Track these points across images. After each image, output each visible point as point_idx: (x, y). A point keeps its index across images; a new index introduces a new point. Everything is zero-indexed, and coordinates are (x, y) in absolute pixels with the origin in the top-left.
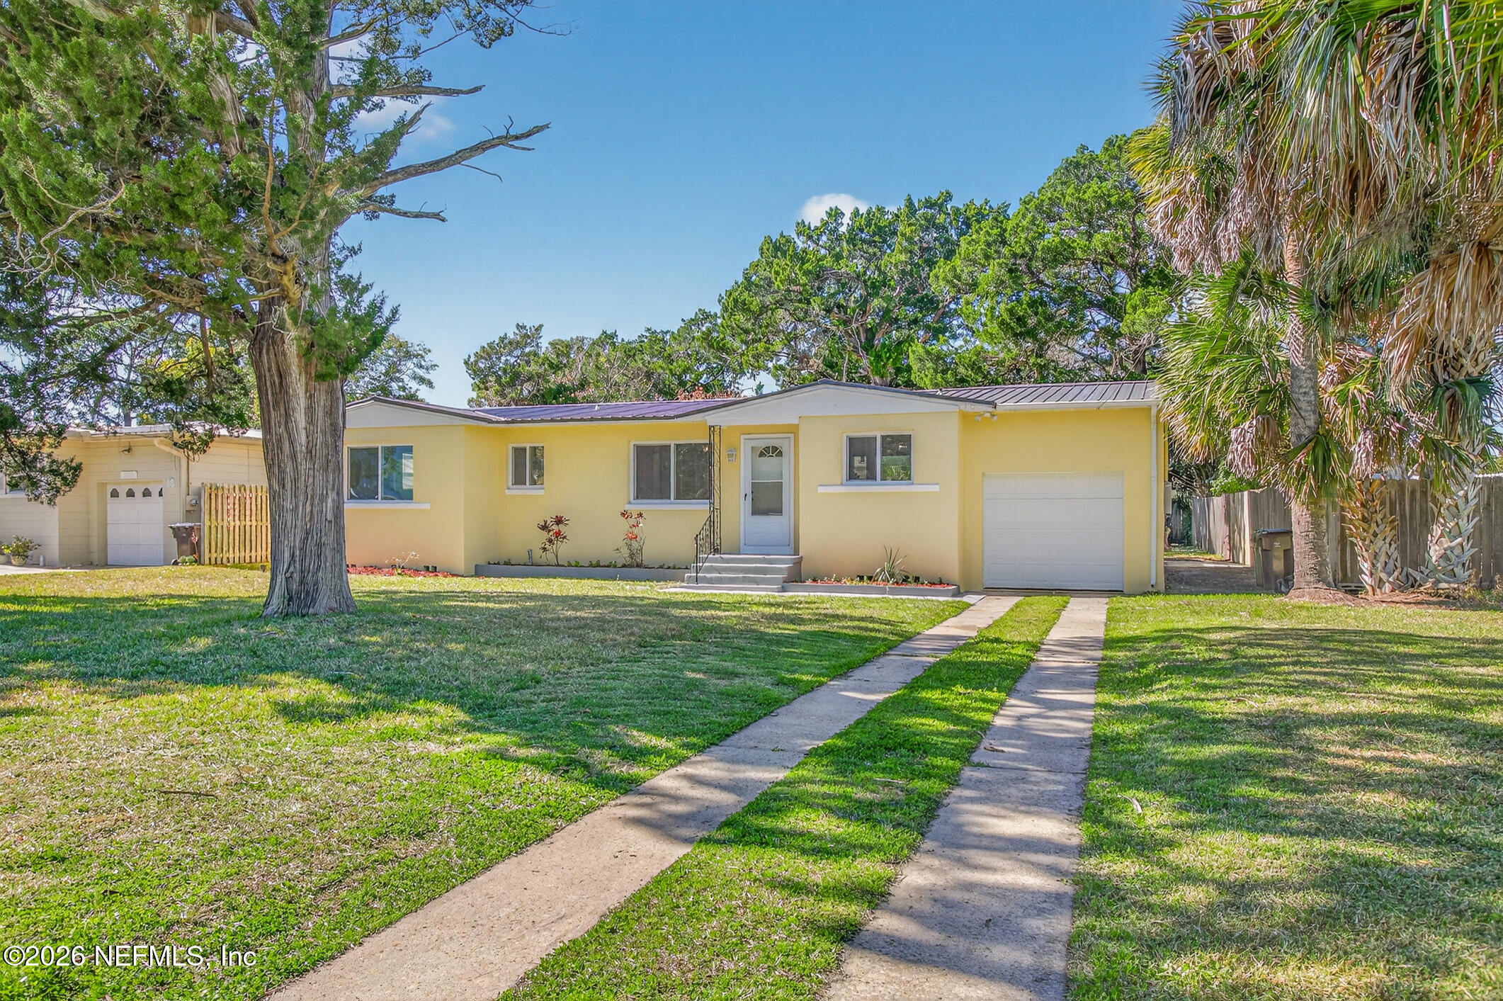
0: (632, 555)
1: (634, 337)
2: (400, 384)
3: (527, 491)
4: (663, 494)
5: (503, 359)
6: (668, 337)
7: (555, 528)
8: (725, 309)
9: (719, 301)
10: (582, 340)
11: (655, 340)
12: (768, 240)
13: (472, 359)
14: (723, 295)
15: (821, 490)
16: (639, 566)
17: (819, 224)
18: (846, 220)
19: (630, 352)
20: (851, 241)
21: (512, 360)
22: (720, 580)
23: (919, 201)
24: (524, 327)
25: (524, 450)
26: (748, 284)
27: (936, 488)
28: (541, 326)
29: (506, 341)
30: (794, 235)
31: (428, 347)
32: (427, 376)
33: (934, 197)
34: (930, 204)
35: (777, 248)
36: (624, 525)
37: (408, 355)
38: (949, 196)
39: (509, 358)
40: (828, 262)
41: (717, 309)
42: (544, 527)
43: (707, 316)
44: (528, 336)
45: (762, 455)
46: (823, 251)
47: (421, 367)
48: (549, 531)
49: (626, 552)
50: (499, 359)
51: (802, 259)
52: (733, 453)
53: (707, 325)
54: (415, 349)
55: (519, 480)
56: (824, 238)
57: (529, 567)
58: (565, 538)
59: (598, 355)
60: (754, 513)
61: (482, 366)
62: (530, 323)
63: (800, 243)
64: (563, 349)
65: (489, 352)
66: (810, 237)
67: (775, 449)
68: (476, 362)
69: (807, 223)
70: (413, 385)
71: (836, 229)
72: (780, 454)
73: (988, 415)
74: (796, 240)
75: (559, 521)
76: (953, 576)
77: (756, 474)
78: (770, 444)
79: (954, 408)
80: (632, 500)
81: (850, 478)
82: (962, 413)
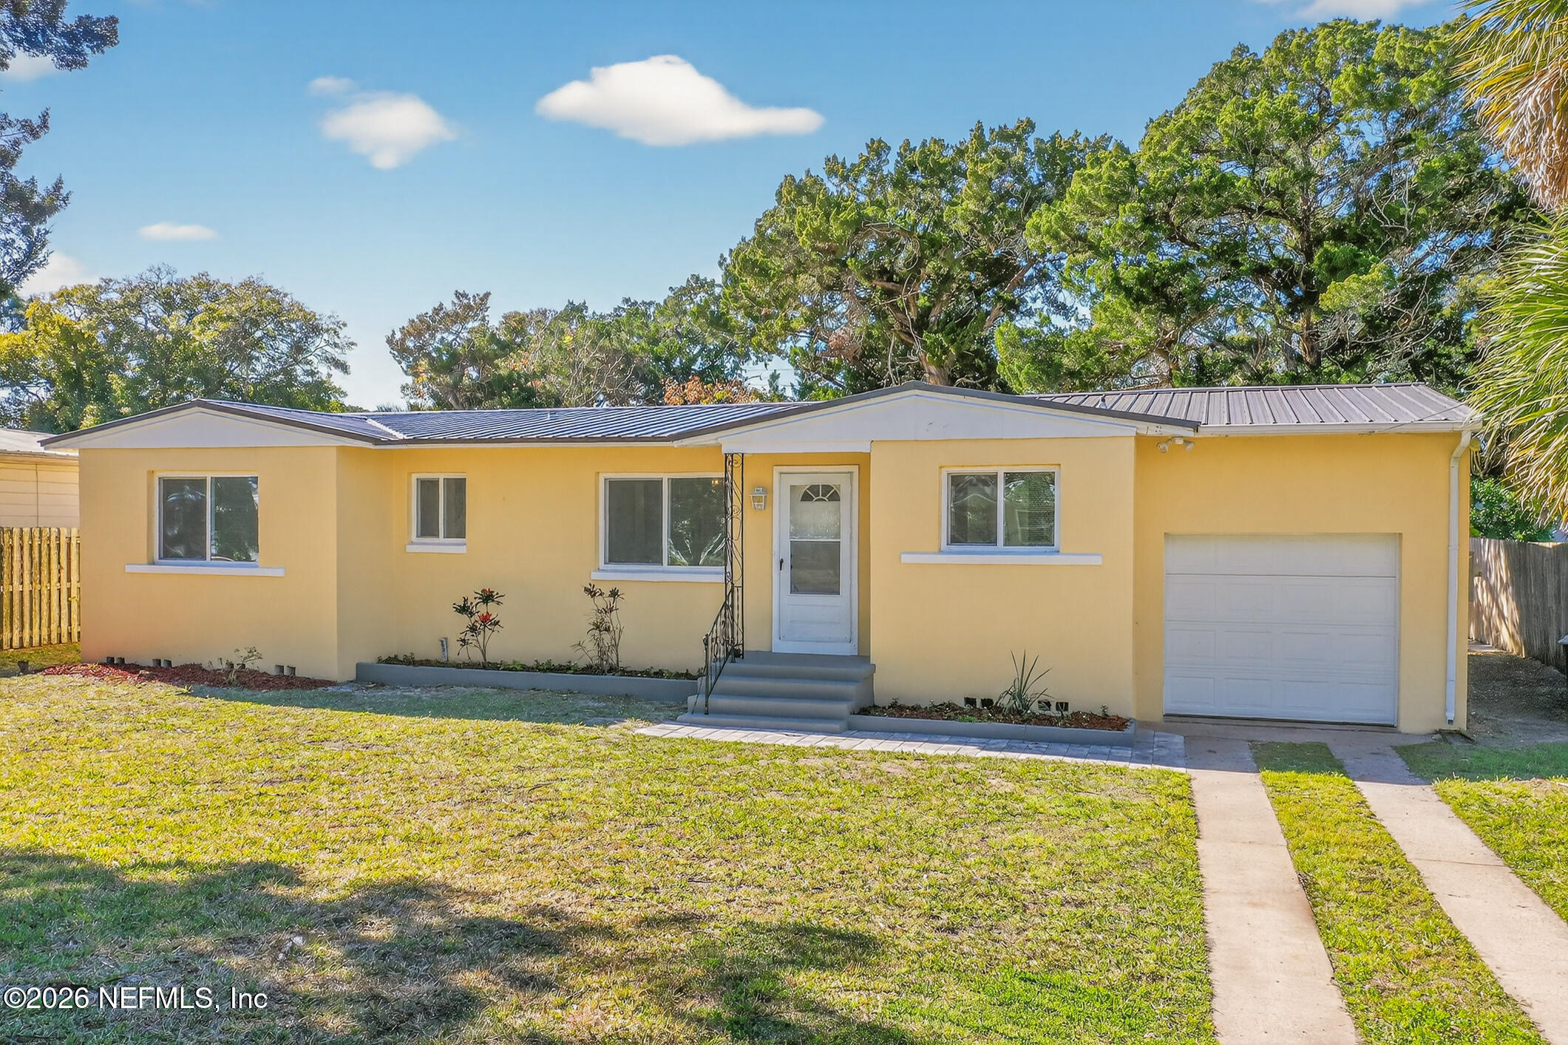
0: (602, 653)
1: (609, 310)
2: (308, 367)
3: (442, 546)
4: (650, 555)
5: (439, 336)
6: (652, 310)
7: (482, 609)
8: (728, 274)
9: (721, 264)
10: (544, 313)
11: (635, 310)
12: (790, 179)
13: (398, 336)
14: (726, 255)
15: (907, 559)
16: (612, 670)
17: (857, 161)
18: (893, 157)
19: (603, 330)
20: (900, 183)
21: (451, 338)
22: (745, 710)
23: (992, 131)
24: (464, 295)
25: (435, 483)
26: (761, 239)
27: (1097, 560)
28: (487, 295)
29: (441, 314)
30: (823, 175)
31: (342, 319)
32: (341, 358)
33: (1011, 127)
34: (1004, 135)
35: (801, 189)
36: (589, 608)
37: (316, 330)
38: (1031, 125)
39: (445, 335)
40: (870, 211)
41: (718, 276)
42: (464, 609)
43: (699, 283)
44: (472, 307)
45: (806, 497)
46: (862, 198)
47: (336, 345)
48: (472, 614)
49: (591, 648)
50: (433, 336)
51: (838, 205)
52: (764, 495)
53: (702, 294)
54: (325, 323)
55: (427, 528)
56: (863, 180)
58: (497, 623)
59: (562, 332)
60: (797, 587)
61: (411, 345)
62: (473, 290)
63: (832, 186)
64: (517, 324)
65: (422, 327)
66: (845, 179)
67: (827, 488)
68: (403, 340)
69: (840, 160)
70: (323, 370)
71: (879, 168)
72: (835, 497)
73: (1180, 442)
74: (826, 180)
75: (487, 597)
76: (1125, 703)
77: (797, 529)
78: (820, 481)
79: (1129, 430)
80: (602, 565)
81: (954, 540)
82: (1139, 438)
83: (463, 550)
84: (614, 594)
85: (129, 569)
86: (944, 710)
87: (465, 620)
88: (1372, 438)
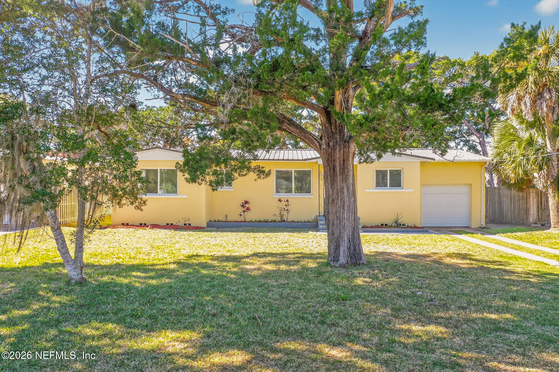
3: (225, 189)
15: (367, 191)
27: (412, 190)
42: (242, 206)
49: (278, 215)
73: (427, 163)
75: (246, 202)
76: (419, 224)
80: (275, 194)
81: (377, 186)
82: (421, 163)
83: (232, 190)
84: (287, 201)
86: (377, 227)
87: (242, 209)
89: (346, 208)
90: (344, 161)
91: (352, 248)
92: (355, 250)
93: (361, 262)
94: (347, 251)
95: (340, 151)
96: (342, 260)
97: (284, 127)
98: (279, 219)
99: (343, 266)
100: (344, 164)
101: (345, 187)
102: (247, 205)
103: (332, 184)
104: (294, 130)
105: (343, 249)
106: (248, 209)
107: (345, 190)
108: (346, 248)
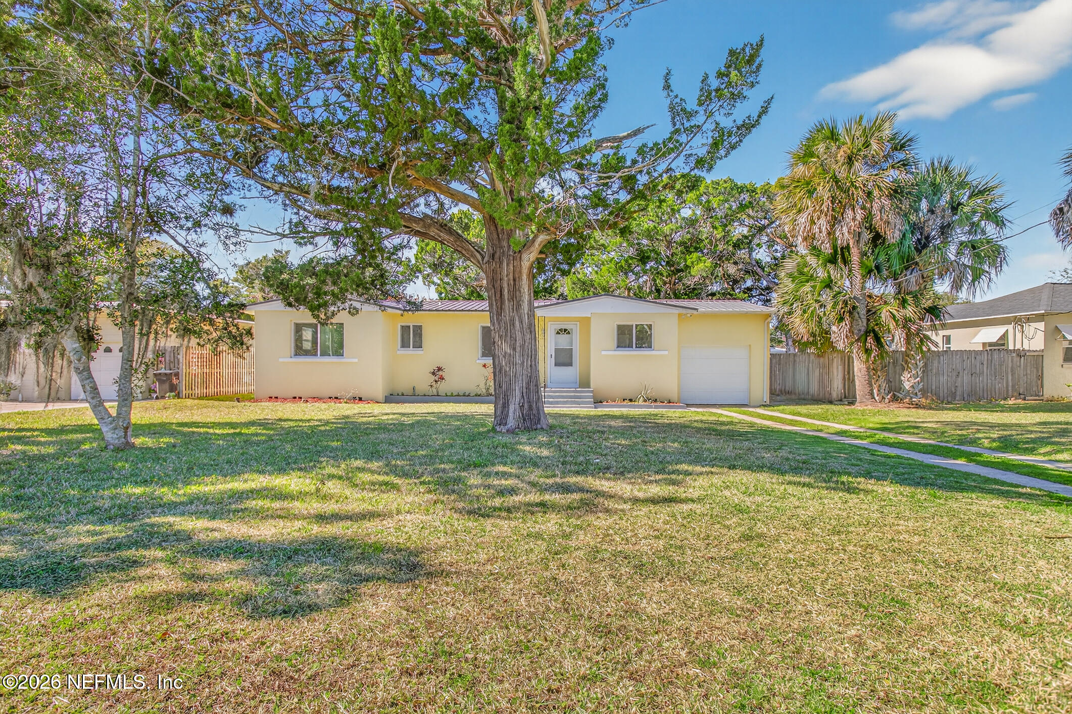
0: (487, 389)
3: (411, 352)
15: (604, 353)
22: (557, 403)
25: (409, 327)
27: (666, 353)
42: (433, 373)
45: (558, 333)
55: (405, 344)
57: (414, 397)
60: (557, 364)
67: (565, 330)
72: (569, 333)
73: (693, 314)
75: (439, 369)
76: (674, 396)
77: (556, 344)
78: (564, 327)
79: (676, 311)
80: (479, 358)
81: (618, 347)
82: (679, 315)
83: (424, 352)
85: (281, 360)
87: (433, 378)
88: (746, 315)
89: (518, 349)
90: (514, 280)
91: (526, 406)
92: (530, 408)
93: (539, 426)
94: (518, 410)
95: (508, 265)
96: (511, 422)
97: (432, 234)
98: (484, 391)
99: (511, 432)
100: (515, 284)
101: (517, 318)
102: (440, 373)
103: (499, 314)
104: (446, 237)
105: (513, 410)
106: (442, 378)
107: (517, 323)
108: (517, 406)
